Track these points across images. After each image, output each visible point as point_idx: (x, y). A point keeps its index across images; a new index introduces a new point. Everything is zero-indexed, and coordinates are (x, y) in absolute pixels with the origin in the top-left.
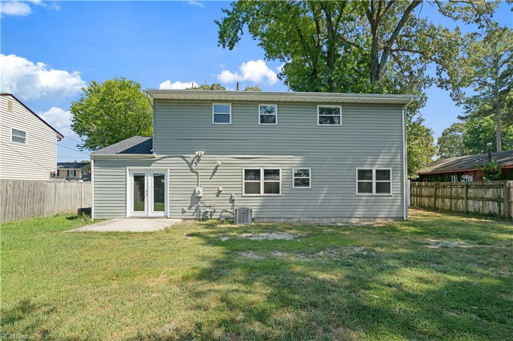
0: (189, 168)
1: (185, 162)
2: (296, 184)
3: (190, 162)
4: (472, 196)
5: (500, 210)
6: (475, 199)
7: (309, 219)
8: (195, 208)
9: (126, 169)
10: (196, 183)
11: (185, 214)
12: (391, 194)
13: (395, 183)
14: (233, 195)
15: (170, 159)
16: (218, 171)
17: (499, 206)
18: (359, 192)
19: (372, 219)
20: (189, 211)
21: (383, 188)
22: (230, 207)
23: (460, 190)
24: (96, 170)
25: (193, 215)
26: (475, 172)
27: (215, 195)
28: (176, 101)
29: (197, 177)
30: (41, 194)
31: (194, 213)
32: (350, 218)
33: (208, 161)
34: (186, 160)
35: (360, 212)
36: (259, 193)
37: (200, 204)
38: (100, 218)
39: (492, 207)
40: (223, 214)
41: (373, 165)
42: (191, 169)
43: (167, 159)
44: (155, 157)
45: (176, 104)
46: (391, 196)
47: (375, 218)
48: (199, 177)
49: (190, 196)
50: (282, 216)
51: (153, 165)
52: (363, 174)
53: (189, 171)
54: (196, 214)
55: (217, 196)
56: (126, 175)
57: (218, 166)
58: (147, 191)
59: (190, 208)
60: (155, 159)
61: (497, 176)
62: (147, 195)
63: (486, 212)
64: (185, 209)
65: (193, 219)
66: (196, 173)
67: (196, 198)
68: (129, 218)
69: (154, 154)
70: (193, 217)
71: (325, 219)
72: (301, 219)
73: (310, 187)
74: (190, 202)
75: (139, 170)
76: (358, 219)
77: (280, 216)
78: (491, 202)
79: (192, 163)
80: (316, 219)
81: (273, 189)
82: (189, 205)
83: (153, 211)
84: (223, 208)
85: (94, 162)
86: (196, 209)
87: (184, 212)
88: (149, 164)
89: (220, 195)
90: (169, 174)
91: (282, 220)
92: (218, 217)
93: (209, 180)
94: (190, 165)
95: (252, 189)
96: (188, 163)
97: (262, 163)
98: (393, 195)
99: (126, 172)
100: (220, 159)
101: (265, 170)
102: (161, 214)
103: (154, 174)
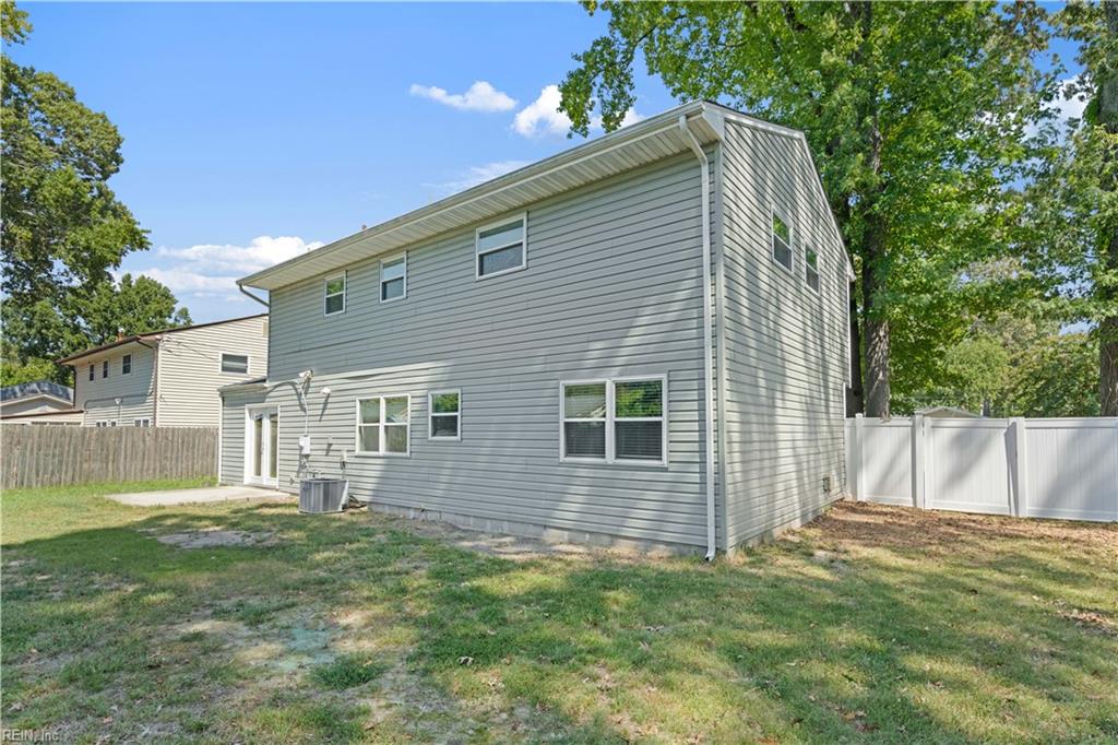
0: (298, 403)
1: (294, 392)
2: (435, 431)
3: (300, 391)
7: (458, 518)
8: (301, 474)
9: (245, 409)
11: (294, 484)
12: (665, 462)
13: (676, 426)
14: (344, 453)
15: (281, 388)
18: (569, 452)
19: (606, 539)
20: (298, 479)
21: (640, 441)
24: (225, 412)
27: (324, 453)
28: (289, 288)
29: (304, 419)
30: (208, 446)
32: (545, 527)
33: (317, 388)
34: (295, 389)
35: (568, 513)
36: (377, 450)
41: (605, 367)
42: (301, 405)
43: (278, 389)
44: (268, 387)
45: (289, 293)
46: (665, 470)
47: (614, 537)
48: (307, 419)
50: (412, 504)
51: (267, 400)
53: (298, 408)
55: (327, 455)
56: (245, 419)
57: (329, 397)
58: (264, 443)
59: (297, 475)
60: (268, 390)
62: (264, 449)
64: (292, 475)
66: (305, 410)
67: (302, 456)
69: (266, 383)
71: (488, 522)
73: (458, 437)
74: (298, 463)
75: (257, 408)
76: (566, 533)
77: (407, 504)
79: (302, 393)
80: (472, 520)
81: (398, 441)
82: (297, 469)
83: (269, 477)
87: (291, 481)
88: (263, 398)
89: (331, 453)
90: (279, 415)
91: (412, 514)
93: (318, 424)
94: (299, 397)
96: (297, 394)
97: (383, 386)
98: (673, 467)
99: (245, 413)
100: (331, 383)
101: (387, 400)
102: (275, 482)
103: (270, 415)
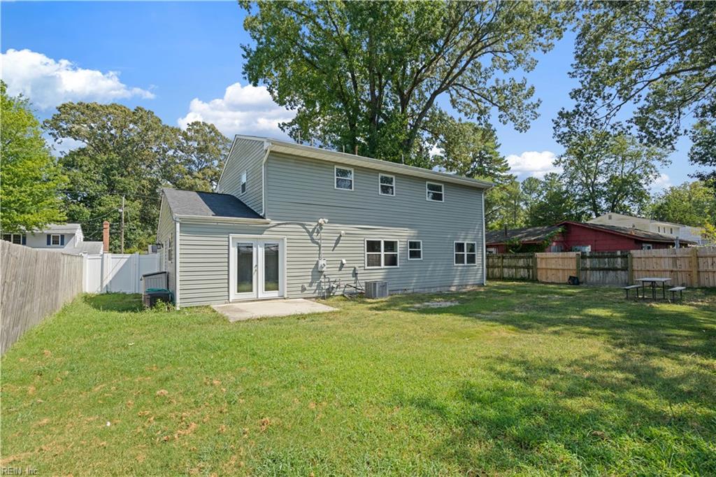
0: (309, 238)
1: (304, 230)
2: (411, 256)
3: (311, 230)
4: (507, 265)
5: (529, 275)
6: (509, 267)
7: (421, 290)
8: (316, 284)
9: (228, 238)
10: (318, 255)
11: (306, 292)
12: (476, 264)
13: (478, 255)
14: (357, 268)
15: (287, 226)
16: (341, 242)
17: (529, 271)
18: (456, 263)
19: (464, 286)
20: (309, 288)
21: (472, 259)
22: (353, 282)
23: (496, 261)
24: (183, 238)
25: (314, 293)
26: (497, 246)
27: (338, 269)
28: (295, 158)
29: (318, 249)
31: (316, 290)
32: (450, 286)
33: (330, 230)
34: (306, 228)
35: (456, 282)
36: (380, 265)
37: (323, 280)
38: (188, 305)
39: (523, 273)
40: (346, 289)
41: (465, 239)
42: (312, 239)
43: (283, 226)
44: (268, 223)
45: (293, 161)
46: (476, 266)
47: (466, 285)
48: (322, 249)
49: (311, 270)
50: (400, 288)
51: (265, 233)
52: (460, 247)
53: (310, 241)
54: (317, 291)
55: (340, 270)
56: (229, 246)
57: (341, 236)
58: (257, 266)
59: (311, 285)
60: (269, 225)
61: (518, 249)
62: (257, 270)
63: (518, 277)
64: (306, 285)
65: (314, 297)
66: (317, 243)
67: (318, 272)
68: (233, 302)
69: (268, 220)
70: (315, 295)
71: (432, 289)
72: (415, 291)
73: (422, 259)
74: (310, 277)
75: (246, 238)
76: (455, 287)
77: (397, 288)
78: (522, 270)
79: (313, 232)
80: (426, 290)
81: (392, 261)
82: (310, 281)
83: (265, 291)
84: (346, 283)
85: (180, 227)
86: (317, 286)
87: (304, 289)
88: (261, 231)
89: (343, 269)
90: (286, 244)
91: (400, 292)
92: (341, 293)
93: (331, 252)
94: (311, 234)
95: (374, 262)
96: (308, 232)
97: (382, 235)
99: (229, 241)
100: (343, 229)
101: (385, 242)
102: (274, 294)
103: (265, 244)
